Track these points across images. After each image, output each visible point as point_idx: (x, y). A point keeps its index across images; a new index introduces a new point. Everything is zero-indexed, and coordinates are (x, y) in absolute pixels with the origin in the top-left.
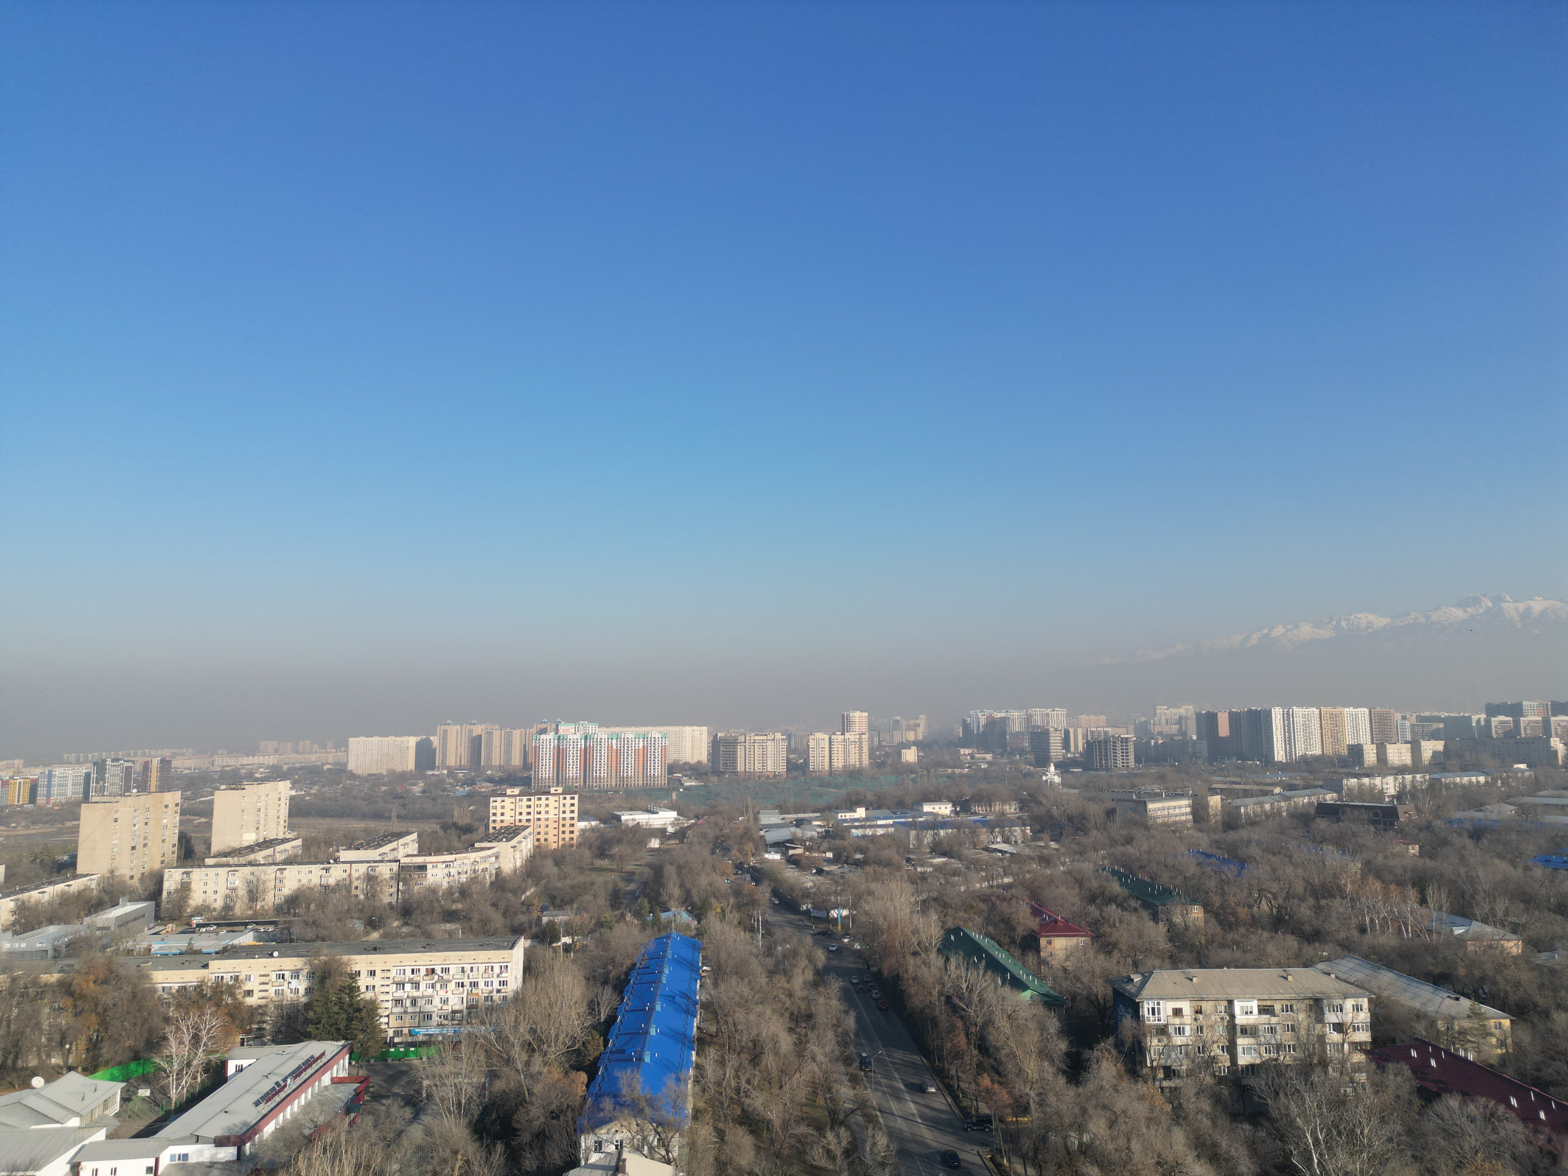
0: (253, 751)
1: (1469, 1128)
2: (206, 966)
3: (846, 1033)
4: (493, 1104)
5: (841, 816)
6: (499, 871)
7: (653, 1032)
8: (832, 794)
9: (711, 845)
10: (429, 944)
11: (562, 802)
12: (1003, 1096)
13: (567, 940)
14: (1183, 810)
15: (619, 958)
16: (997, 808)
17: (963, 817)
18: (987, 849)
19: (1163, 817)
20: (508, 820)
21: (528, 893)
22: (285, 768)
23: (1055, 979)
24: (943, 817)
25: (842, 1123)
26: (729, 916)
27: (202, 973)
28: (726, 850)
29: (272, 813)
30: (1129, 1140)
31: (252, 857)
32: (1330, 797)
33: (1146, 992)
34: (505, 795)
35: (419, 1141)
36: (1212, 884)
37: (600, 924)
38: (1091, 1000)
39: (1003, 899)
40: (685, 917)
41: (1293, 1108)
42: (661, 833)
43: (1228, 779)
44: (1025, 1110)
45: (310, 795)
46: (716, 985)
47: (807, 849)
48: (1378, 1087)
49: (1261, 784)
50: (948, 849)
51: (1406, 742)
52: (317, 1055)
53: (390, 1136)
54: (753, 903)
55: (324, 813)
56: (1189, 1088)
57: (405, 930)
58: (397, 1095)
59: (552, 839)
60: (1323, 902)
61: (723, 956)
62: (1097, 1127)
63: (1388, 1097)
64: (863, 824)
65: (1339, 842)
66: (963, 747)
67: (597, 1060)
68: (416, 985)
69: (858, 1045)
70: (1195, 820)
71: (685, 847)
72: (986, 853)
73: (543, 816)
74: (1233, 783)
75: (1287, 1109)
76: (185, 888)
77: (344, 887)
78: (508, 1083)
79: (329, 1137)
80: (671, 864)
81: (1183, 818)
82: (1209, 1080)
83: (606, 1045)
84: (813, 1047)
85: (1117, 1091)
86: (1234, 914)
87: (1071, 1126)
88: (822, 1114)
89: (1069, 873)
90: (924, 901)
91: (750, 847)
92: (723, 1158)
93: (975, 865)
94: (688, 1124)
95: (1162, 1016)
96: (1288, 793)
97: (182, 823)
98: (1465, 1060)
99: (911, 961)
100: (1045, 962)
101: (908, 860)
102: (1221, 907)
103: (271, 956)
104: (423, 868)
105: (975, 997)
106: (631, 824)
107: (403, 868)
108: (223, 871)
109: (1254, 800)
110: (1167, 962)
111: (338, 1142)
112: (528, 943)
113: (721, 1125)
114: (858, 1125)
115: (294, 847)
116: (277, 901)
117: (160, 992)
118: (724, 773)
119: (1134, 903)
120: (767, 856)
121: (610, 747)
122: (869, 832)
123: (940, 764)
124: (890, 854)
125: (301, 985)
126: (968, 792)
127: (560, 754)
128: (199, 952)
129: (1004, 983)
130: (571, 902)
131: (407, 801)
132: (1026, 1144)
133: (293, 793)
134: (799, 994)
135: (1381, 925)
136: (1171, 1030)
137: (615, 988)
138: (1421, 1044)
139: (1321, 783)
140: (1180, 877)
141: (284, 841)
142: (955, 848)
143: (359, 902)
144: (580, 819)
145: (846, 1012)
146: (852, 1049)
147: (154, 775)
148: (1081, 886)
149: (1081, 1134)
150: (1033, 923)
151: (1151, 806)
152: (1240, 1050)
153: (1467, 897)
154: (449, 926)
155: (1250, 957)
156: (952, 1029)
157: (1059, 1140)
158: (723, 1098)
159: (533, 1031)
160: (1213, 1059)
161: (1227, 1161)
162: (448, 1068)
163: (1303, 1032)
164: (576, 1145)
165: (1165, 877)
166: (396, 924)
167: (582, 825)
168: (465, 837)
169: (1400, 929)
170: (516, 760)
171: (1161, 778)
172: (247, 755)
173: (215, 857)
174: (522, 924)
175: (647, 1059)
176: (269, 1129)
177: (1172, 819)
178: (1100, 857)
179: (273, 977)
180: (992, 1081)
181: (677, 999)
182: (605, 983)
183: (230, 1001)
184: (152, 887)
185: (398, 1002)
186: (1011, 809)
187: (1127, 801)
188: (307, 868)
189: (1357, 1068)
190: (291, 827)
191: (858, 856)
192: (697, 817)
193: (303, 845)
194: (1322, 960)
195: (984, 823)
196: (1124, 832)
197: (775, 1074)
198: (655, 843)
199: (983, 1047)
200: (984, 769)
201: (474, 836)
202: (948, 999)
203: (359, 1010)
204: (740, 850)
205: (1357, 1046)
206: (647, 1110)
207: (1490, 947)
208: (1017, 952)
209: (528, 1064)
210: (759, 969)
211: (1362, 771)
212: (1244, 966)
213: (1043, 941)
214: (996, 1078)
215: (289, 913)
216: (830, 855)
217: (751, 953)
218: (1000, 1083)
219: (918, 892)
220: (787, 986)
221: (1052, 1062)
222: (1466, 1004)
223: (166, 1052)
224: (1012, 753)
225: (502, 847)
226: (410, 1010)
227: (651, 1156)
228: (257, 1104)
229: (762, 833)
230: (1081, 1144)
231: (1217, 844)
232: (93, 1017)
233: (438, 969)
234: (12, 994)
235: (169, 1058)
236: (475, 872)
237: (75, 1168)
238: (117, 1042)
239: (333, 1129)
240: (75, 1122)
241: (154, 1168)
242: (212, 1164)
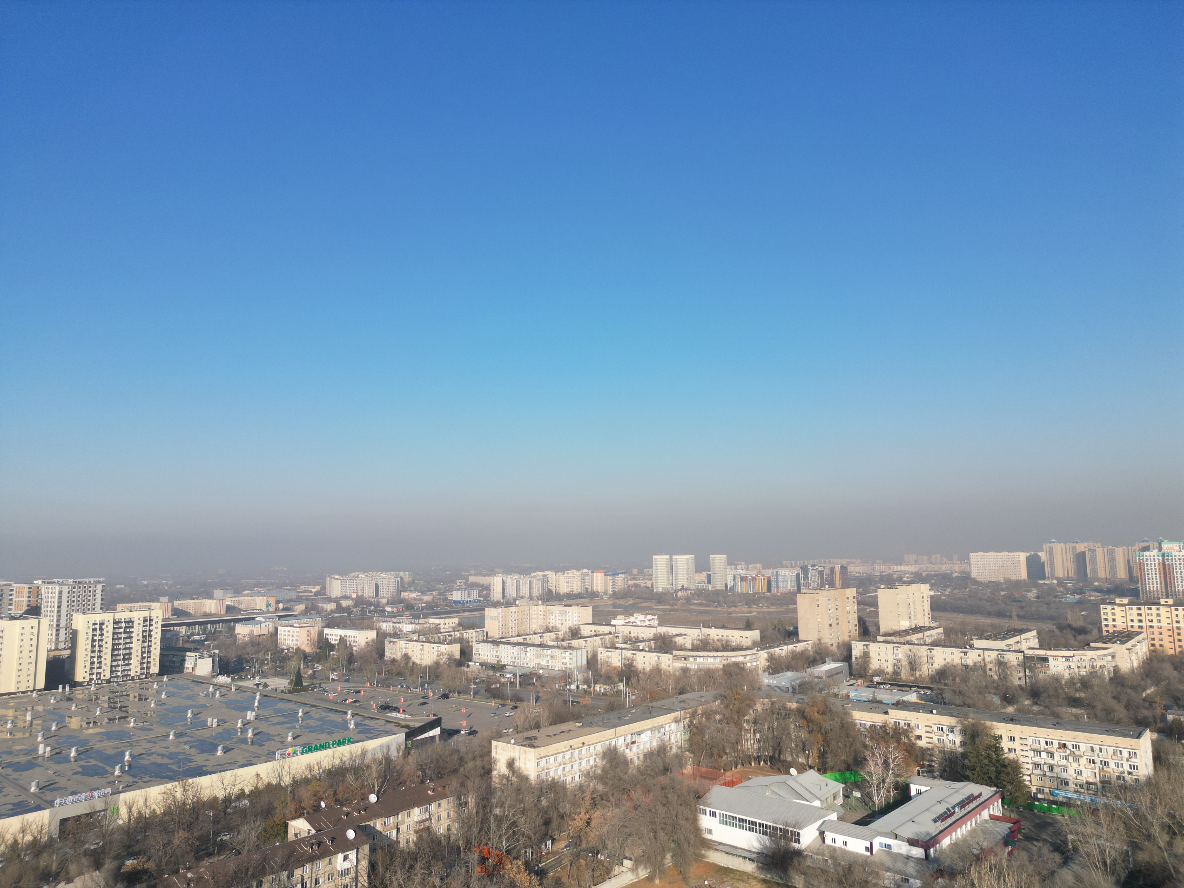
0: (900, 562)
2: (886, 713)
4: (1139, 871)
6: (1116, 670)
11: (1174, 612)
20: (1120, 624)
21: (1149, 691)
22: (924, 574)
27: (884, 717)
29: (919, 607)
31: (908, 638)
34: (1114, 603)
45: (945, 595)
52: (976, 794)
53: (1045, 872)
55: (957, 610)
57: (1035, 708)
58: (1046, 840)
59: (1168, 645)
68: (1052, 755)
73: (1155, 624)
76: (866, 656)
77: (980, 668)
78: (1152, 856)
79: (993, 860)
97: (859, 610)
103: (931, 712)
104: (1045, 659)
107: (1027, 658)
108: (890, 646)
111: (1001, 865)
112: (1155, 736)
115: (938, 634)
116: (931, 673)
117: (859, 727)
125: (957, 738)
128: (880, 702)
131: (1024, 605)
133: (932, 593)
141: (930, 628)
143: (994, 681)
147: (838, 577)
154: (1074, 710)
159: (1171, 816)
162: (1089, 830)
166: (1027, 702)
168: (1081, 637)
170: (1122, 574)
172: (896, 564)
173: (883, 636)
174: (1146, 718)
176: (946, 842)
179: (935, 728)
183: (906, 741)
184: (845, 653)
185: (1037, 765)
188: (949, 650)
190: (934, 618)
193: (945, 633)
201: (1089, 637)
203: (1005, 766)
215: (940, 682)
223: (867, 769)
225: (1116, 648)
226: (1048, 774)
228: (935, 821)
232: (819, 735)
233: (1069, 745)
234: (773, 712)
235: (870, 774)
236: (1093, 667)
237: (822, 834)
238: (835, 755)
239: (996, 855)
240: (817, 803)
241: (870, 849)
242: (908, 858)
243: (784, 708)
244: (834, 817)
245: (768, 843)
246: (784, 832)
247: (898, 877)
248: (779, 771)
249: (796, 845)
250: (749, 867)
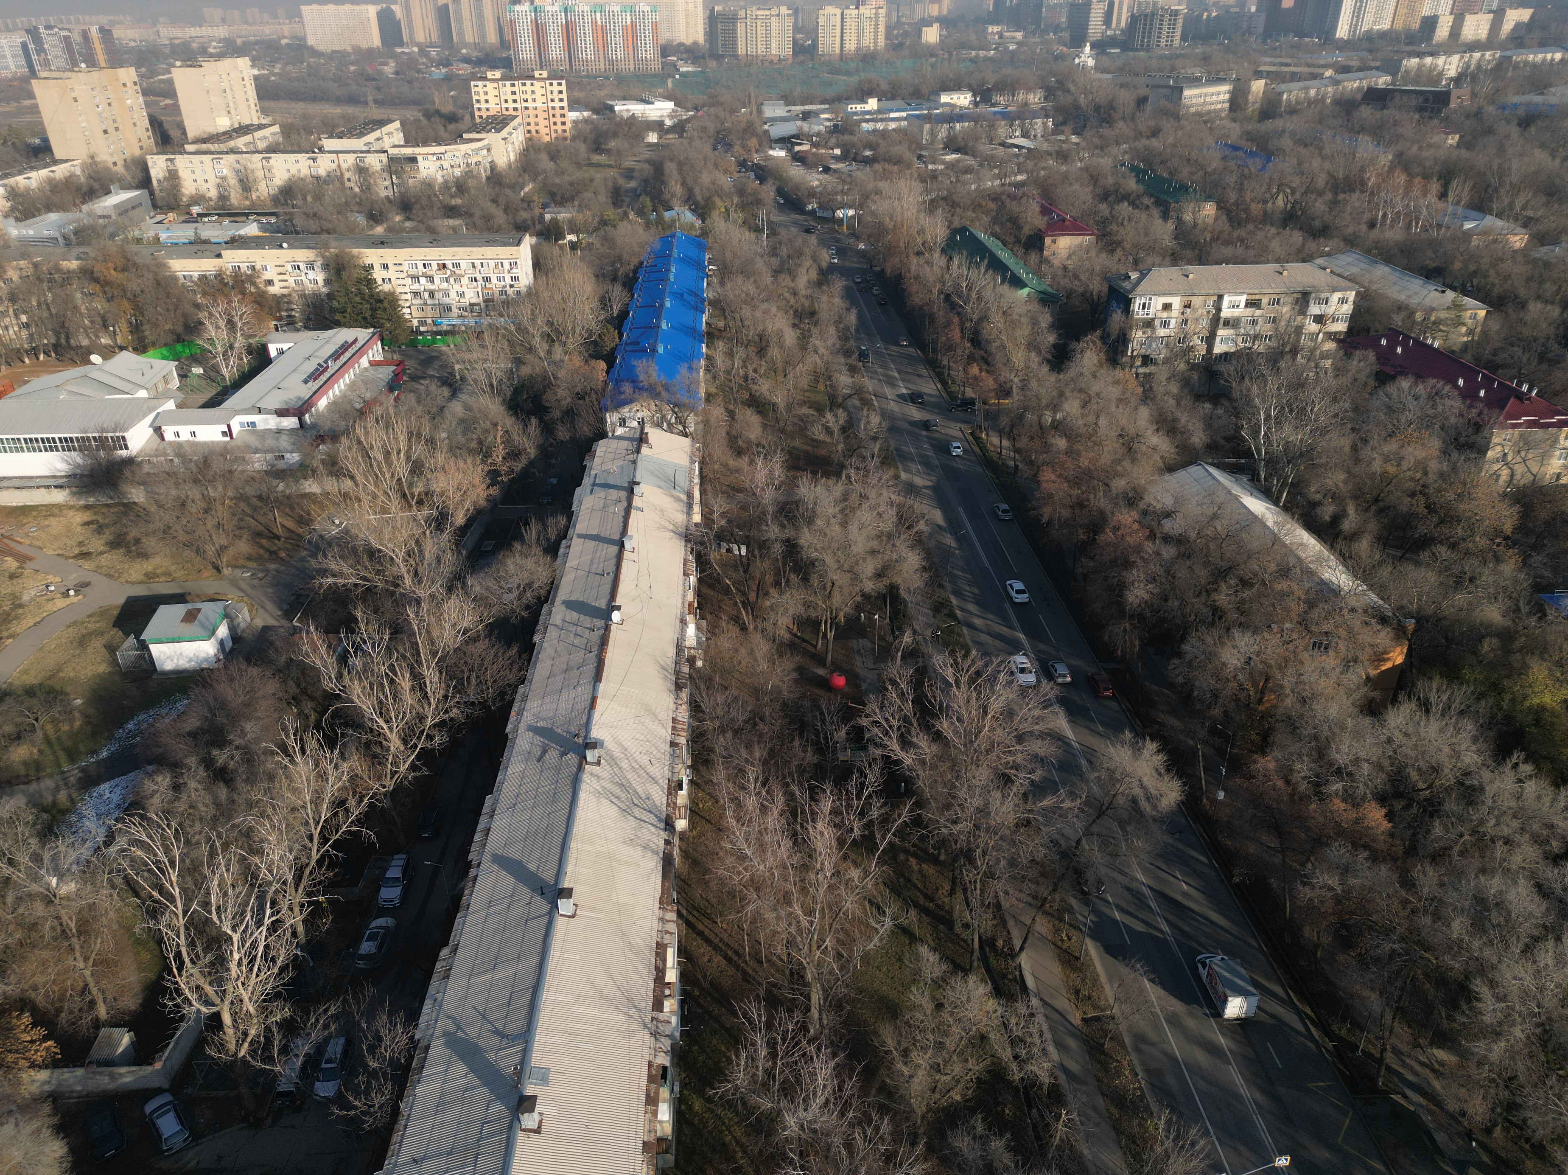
0: (199, 21)
1: (1411, 404)
2: (219, 256)
3: (847, 328)
4: (523, 386)
5: (852, 108)
6: (493, 166)
7: (664, 326)
8: (844, 82)
9: (712, 141)
10: (435, 239)
11: (549, 88)
12: (989, 382)
13: (572, 237)
14: (1221, 97)
15: (626, 256)
16: (1021, 97)
17: (983, 109)
18: (1003, 144)
19: (1198, 105)
20: (494, 106)
21: (527, 189)
22: (239, 41)
23: (1053, 278)
24: (961, 108)
25: (840, 406)
26: (733, 215)
27: (217, 262)
28: (729, 146)
29: (240, 95)
30: (1098, 417)
31: (232, 144)
32: (1383, 81)
33: (1140, 289)
34: (485, 79)
35: (461, 415)
36: (1231, 180)
37: (604, 223)
38: (1086, 296)
39: (1013, 197)
40: (688, 217)
41: (1255, 389)
42: (658, 126)
43: (1279, 60)
44: (1008, 393)
45: (275, 75)
46: (722, 283)
47: (814, 145)
48: (1339, 371)
49: (1313, 66)
50: (962, 144)
51: (1490, 12)
52: (350, 341)
53: (434, 410)
54: (758, 202)
55: (294, 96)
56: (1161, 373)
57: (408, 224)
58: (432, 376)
59: (544, 131)
60: (1341, 197)
61: (729, 255)
62: (1071, 407)
63: (1345, 380)
64: (874, 117)
65: (1377, 132)
66: (992, 24)
67: (613, 350)
68: (431, 279)
69: (857, 339)
70: (1231, 109)
71: (685, 142)
72: (1001, 149)
73: (530, 104)
74: (1283, 64)
75: (1249, 390)
76: (173, 176)
77: (335, 178)
78: (533, 368)
79: (379, 411)
80: (672, 160)
81: (1219, 106)
82: (1182, 366)
83: (621, 338)
84: (816, 341)
85: (1095, 377)
86: (1247, 210)
87: (1047, 407)
88: (823, 399)
89: (1086, 169)
90: (932, 201)
91: (753, 142)
92: (734, 433)
93: (989, 161)
94: (701, 406)
95: (1152, 311)
96: (1339, 77)
97: (147, 104)
98: (1431, 347)
99: (914, 260)
100: (1047, 261)
101: (920, 157)
102: (1237, 204)
103: (281, 247)
104: (413, 160)
105: (974, 295)
106: (626, 115)
107: (392, 160)
108: (207, 158)
109: (1301, 84)
110: (1168, 259)
111: (388, 414)
112: (534, 240)
113: (731, 407)
114: (855, 407)
115: (273, 134)
116: (272, 192)
117: (182, 280)
118: (723, 56)
119: (1147, 201)
120: (771, 152)
121: (594, 23)
122: (880, 126)
123: (964, 46)
124: (901, 150)
125: (319, 276)
126: (991, 78)
127: (539, 30)
128: (207, 242)
129: (1003, 282)
130: (572, 199)
131: (381, 84)
132: (1004, 421)
133: (256, 72)
134: (803, 292)
135: (1393, 220)
136: (1157, 323)
137: (624, 285)
138: (1393, 335)
139: (1378, 64)
140: (1201, 173)
141: (261, 127)
142: (970, 144)
143: (355, 195)
144: (571, 109)
145: (848, 309)
146: (852, 343)
147: (98, 47)
148: (1095, 184)
149: (1055, 412)
150: (1041, 222)
151: (1187, 93)
152: (1218, 339)
153: (1490, 190)
154: (451, 222)
155: (1251, 253)
156: (949, 324)
157: (1035, 418)
158: (733, 385)
159: (550, 324)
160: (1191, 349)
161: (1182, 433)
162: (475, 355)
163: (1283, 323)
164: (603, 421)
165: (1185, 173)
166: (398, 218)
167: (573, 115)
168: (452, 127)
169: (1410, 224)
170: (492, 38)
171: (1206, 59)
172: (194, 25)
173: (193, 143)
174: (524, 221)
175: (661, 350)
176: (322, 403)
177: (1208, 108)
178: (1121, 152)
179: (289, 267)
180: (981, 370)
181: (686, 296)
182: (614, 280)
183: (253, 290)
184: (139, 175)
185: (416, 294)
186: (1035, 98)
187: (1163, 87)
188: (292, 157)
189: (1325, 356)
190: (264, 111)
191: (868, 153)
192: (696, 109)
193: (282, 132)
194: (1322, 255)
195: (1004, 115)
196: (1152, 123)
197: (780, 365)
198: (652, 138)
199: (976, 340)
200: (1013, 52)
201: (461, 126)
202: (948, 297)
203: (380, 301)
204: (743, 146)
205: (1330, 336)
206: (664, 393)
207: (1495, 241)
208: (1021, 251)
209: (549, 352)
210: (765, 269)
211: (1429, 49)
212: (1244, 262)
213: (1048, 240)
214: (985, 367)
215: (286, 204)
216: (837, 152)
217: (756, 253)
218: (988, 372)
219: (927, 191)
220: (792, 285)
221: (1039, 352)
222: (1450, 295)
223: (206, 336)
224: (1046, 31)
225: (491, 138)
226: (429, 302)
227: (670, 429)
228: (306, 382)
229: (766, 127)
230: (1053, 421)
231: (1249, 136)
232: (126, 302)
233: (449, 264)
234: (40, 279)
235: (211, 341)
236: (468, 165)
237: (158, 431)
238: (156, 325)
239: (381, 404)
240: (142, 394)
241: (229, 433)
242: (279, 431)
243: (58, 270)
244: (170, 405)
245: (79, 460)
246: (102, 442)
247: (270, 456)
248: (73, 363)
249: (124, 453)
250: (59, 497)
